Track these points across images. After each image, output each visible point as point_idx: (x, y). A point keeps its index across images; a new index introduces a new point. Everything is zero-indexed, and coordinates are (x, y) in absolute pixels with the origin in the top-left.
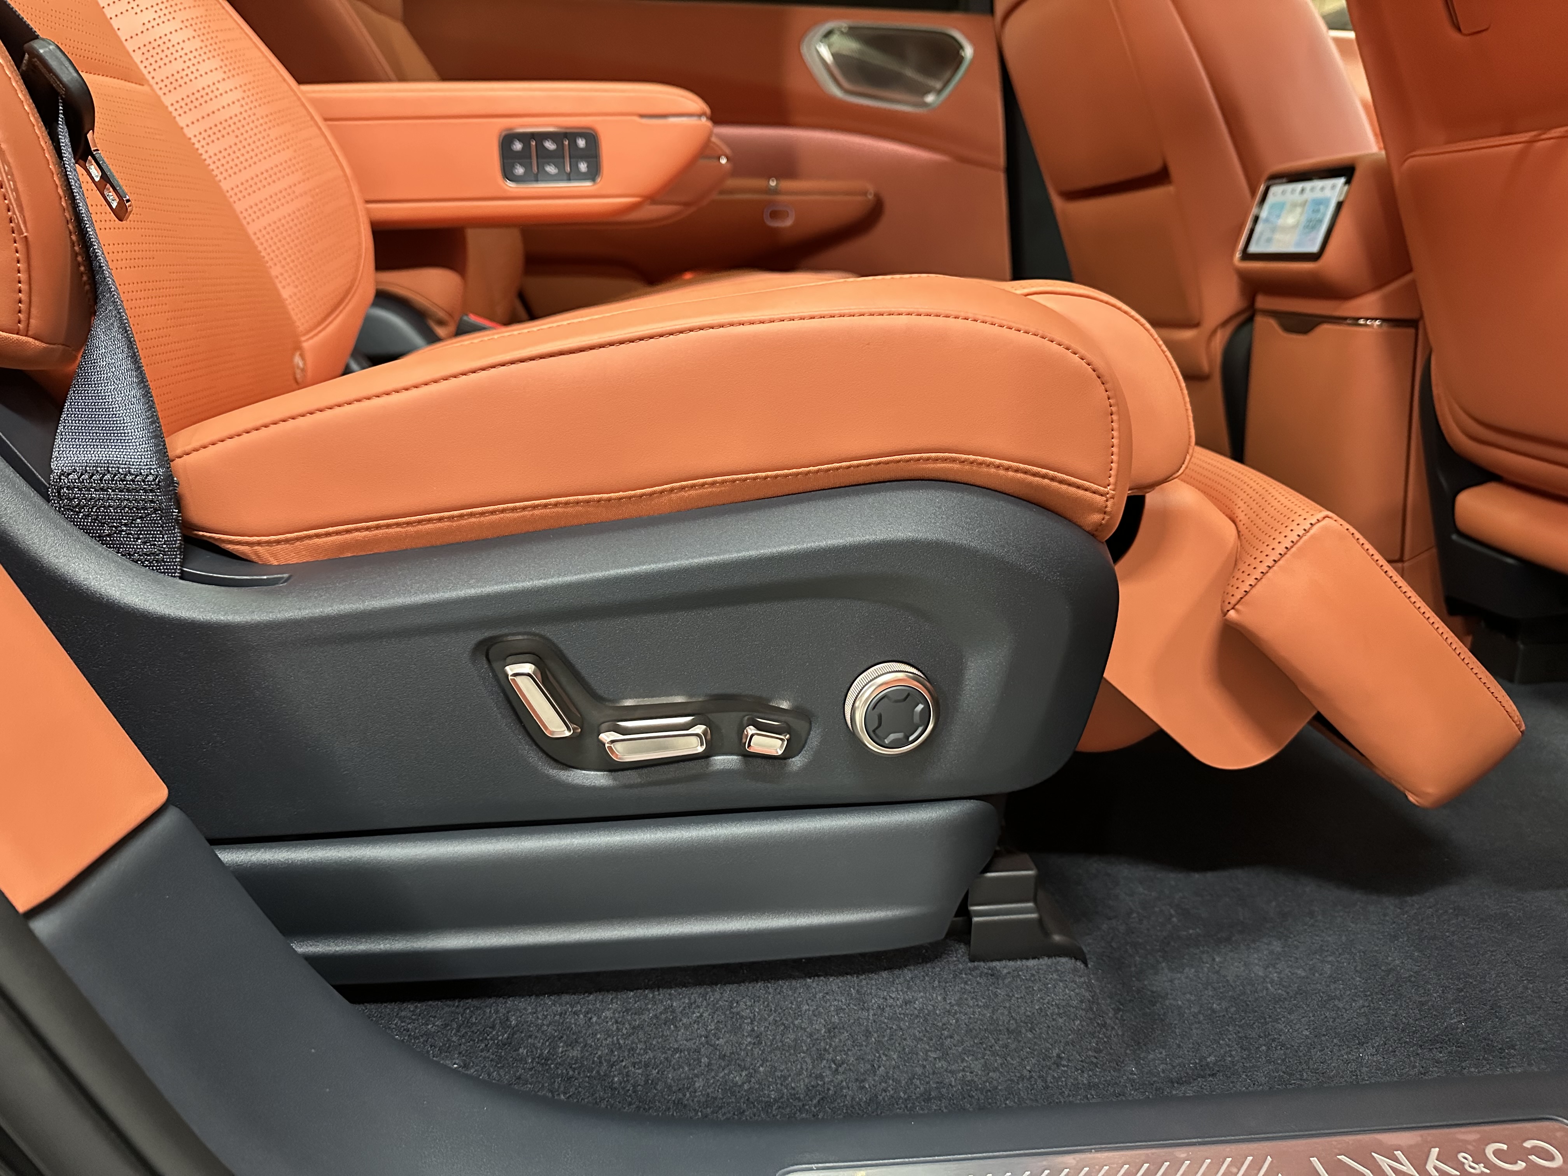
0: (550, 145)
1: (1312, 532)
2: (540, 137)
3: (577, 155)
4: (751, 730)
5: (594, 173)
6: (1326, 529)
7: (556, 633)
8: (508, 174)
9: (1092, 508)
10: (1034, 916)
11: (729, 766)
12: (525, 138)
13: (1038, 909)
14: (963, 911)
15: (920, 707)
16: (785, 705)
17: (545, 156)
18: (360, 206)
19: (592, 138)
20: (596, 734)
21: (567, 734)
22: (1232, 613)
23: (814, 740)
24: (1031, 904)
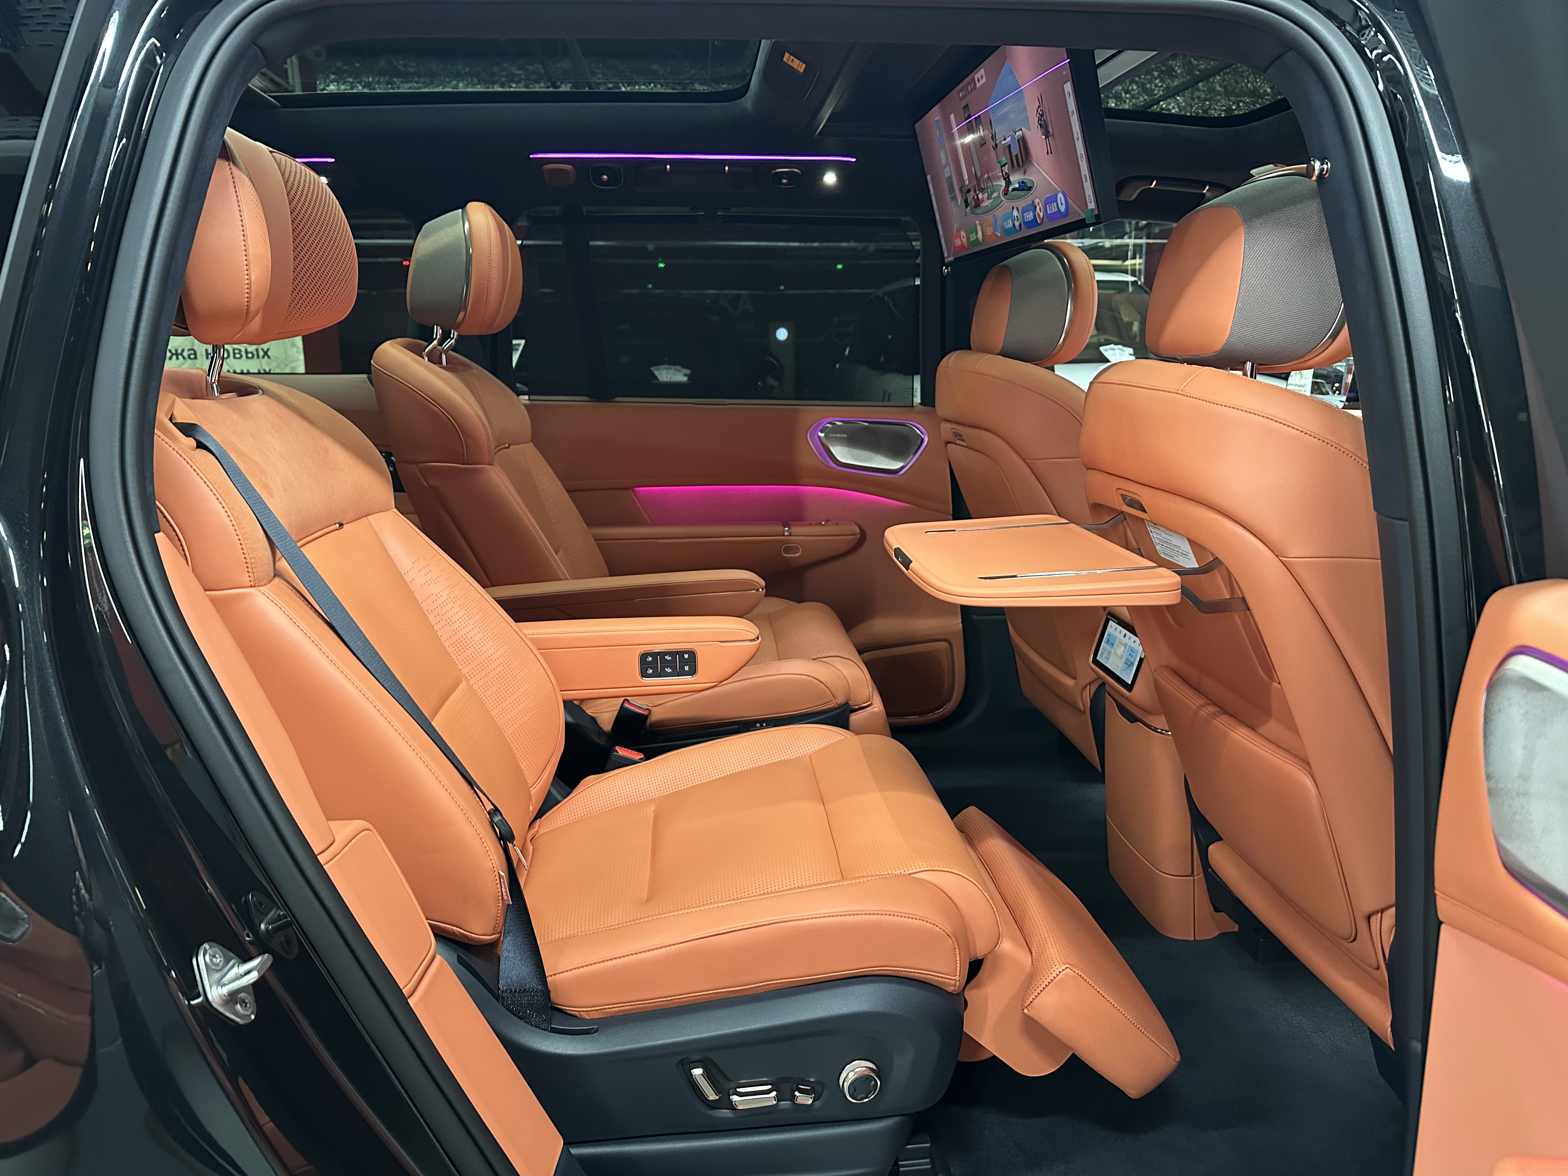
0: (668, 658)
1: (1060, 976)
2: (662, 654)
3: (684, 662)
4: (797, 1093)
5: (693, 672)
6: (1066, 975)
7: (712, 1055)
8: (644, 674)
9: (949, 985)
10: (929, 1166)
11: (787, 1107)
12: (654, 655)
13: (932, 1162)
14: (896, 1164)
15: (873, 1082)
16: (812, 1080)
17: (665, 664)
18: (558, 693)
19: (692, 654)
20: (727, 1096)
21: (717, 1098)
22: (1026, 1010)
23: (825, 1095)
24: (928, 1160)
